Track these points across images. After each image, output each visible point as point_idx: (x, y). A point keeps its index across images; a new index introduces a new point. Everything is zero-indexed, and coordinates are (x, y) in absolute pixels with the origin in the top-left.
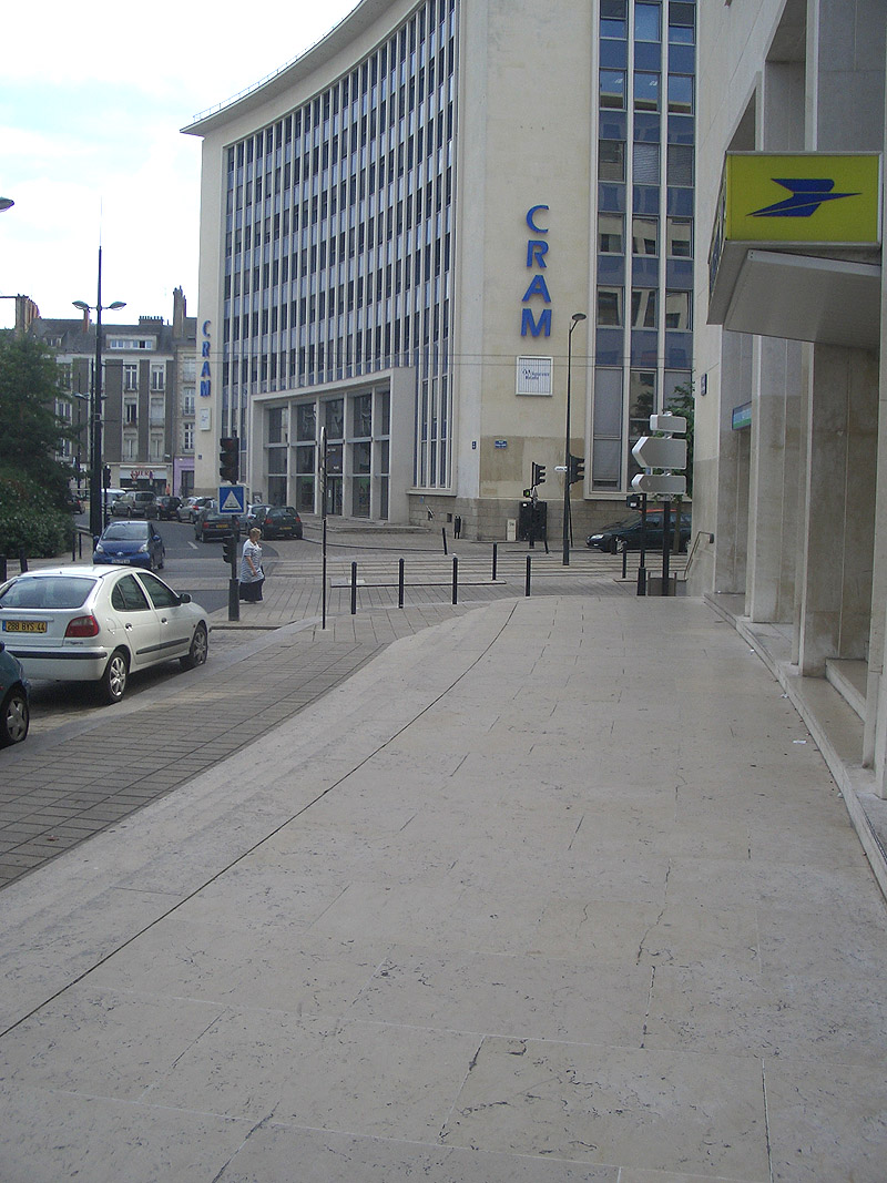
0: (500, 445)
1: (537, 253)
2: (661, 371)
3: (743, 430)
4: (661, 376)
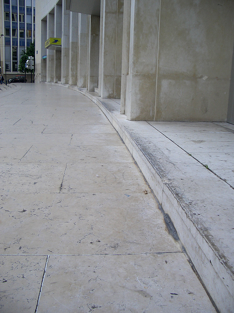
2: (19, 46)
3: (44, 59)
4: (19, 48)
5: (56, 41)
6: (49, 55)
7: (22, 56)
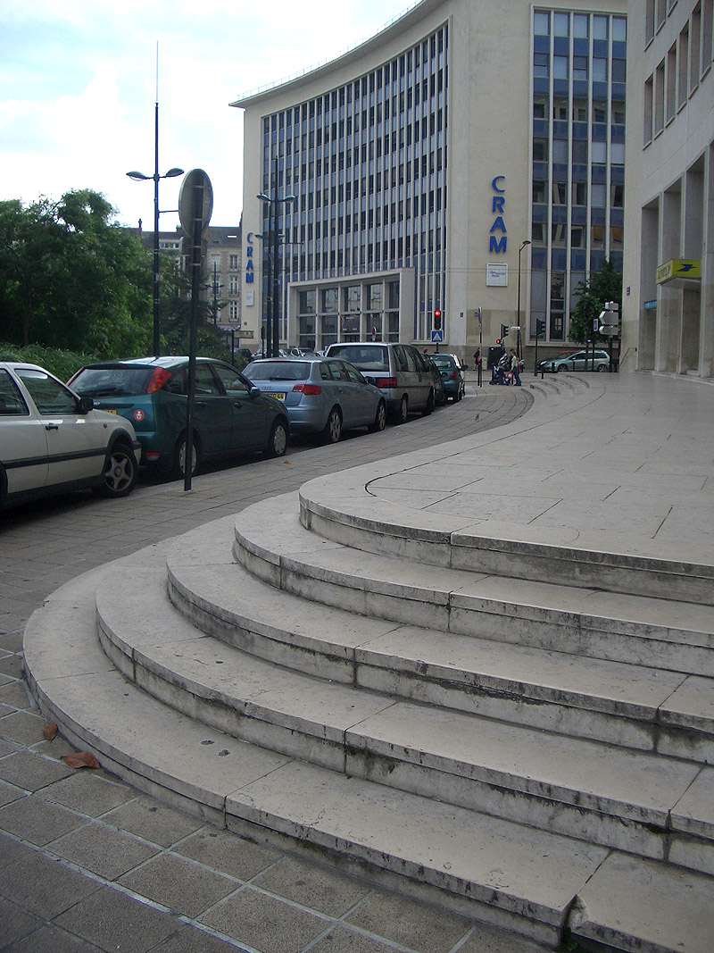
0: (478, 315)
1: (498, 204)
2: (569, 272)
3: (648, 310)
4: (568, 276)
5: (687, 268)
6: (664, 301)
7: (578, 299)
